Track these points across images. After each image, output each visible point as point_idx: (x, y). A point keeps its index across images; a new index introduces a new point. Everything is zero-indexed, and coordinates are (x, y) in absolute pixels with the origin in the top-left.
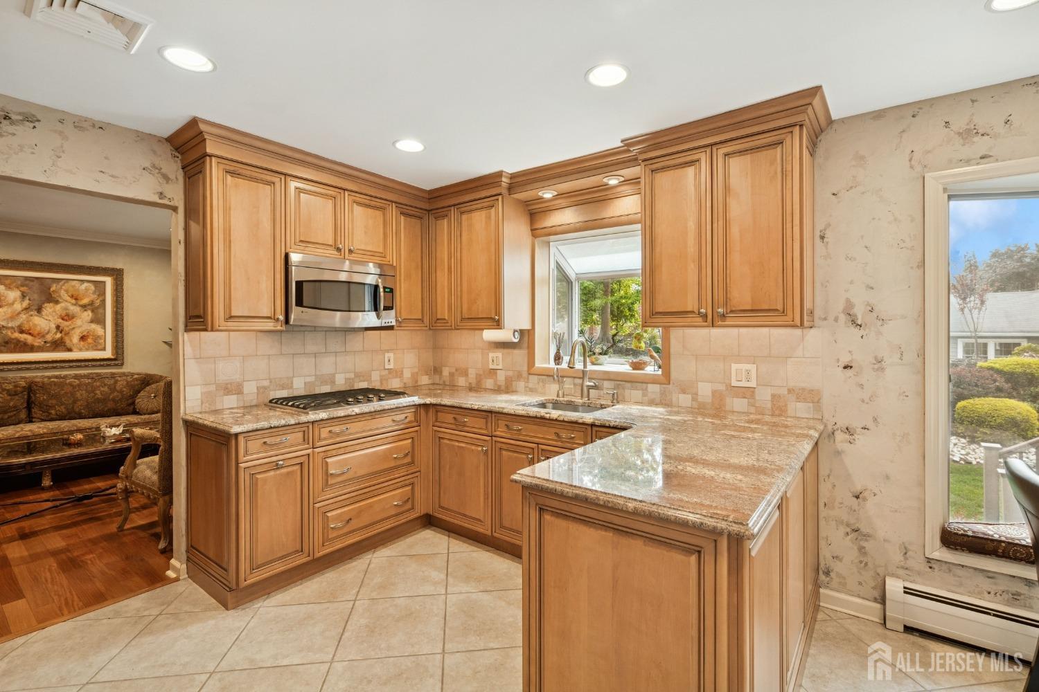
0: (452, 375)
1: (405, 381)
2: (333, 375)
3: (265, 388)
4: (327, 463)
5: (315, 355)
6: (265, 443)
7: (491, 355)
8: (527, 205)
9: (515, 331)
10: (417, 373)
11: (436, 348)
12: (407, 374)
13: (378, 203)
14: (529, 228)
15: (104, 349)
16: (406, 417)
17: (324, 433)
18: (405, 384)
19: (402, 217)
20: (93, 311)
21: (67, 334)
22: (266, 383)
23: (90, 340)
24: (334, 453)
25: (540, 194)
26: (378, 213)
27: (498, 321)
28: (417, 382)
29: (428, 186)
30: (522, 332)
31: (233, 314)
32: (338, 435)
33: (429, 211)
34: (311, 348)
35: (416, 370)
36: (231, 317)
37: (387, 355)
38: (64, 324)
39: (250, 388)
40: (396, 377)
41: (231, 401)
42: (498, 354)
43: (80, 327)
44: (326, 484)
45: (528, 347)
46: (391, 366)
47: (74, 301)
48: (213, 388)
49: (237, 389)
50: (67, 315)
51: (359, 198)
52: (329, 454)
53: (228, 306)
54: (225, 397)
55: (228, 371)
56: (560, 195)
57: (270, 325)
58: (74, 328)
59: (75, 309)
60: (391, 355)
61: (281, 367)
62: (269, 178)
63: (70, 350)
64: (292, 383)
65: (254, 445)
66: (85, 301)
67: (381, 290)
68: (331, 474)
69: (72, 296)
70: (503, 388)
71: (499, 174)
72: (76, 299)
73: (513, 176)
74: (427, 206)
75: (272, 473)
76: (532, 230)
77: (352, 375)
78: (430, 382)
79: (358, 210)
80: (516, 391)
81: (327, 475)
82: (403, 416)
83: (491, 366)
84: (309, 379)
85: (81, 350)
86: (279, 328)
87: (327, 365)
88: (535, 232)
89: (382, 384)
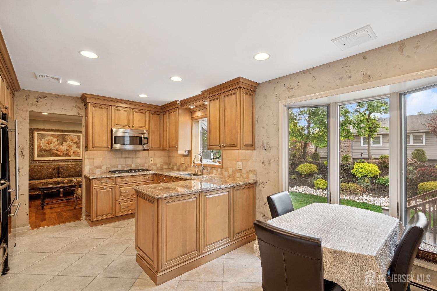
0: (173, 165)
1: (158, 167)
2: (132, 164)
3: (109, 168)
4: (120, 189)
5: (125, 158)
6: (101, 182)
7: (182, 159)
8: (189, 110)
9: (185, 151)
10: (162, 165)
11: (169, 156)
12: (158, 165)
13: (143, 111)
14: (190, 117)
15: (80, 156)
16: (148, 178)
17: (119, 180)
18: (158, 168)
19: (152, 115)
20: (77, 144)
21: (69, 151)
22: (109, 166)
23: (76, 153)
24: (123, 186)
25: (189, 106)
26: (143, 115)
27: (177, 148)
28: (162, 167)
29: (161, 105)
30: (189, 151)
31: (95, 146)
32: (124, 181)
33: (162, 112)
34: (124, 156)
35: (162, 164)
36: (94, 147)
37: (151, 158)
38: (69, 148)
39: (104, 168)
40: (154, 165)
41: (98, 171)
42: (183, 159)
43: (73, 149)
44: (120, 195)
45: (191, 156)
46: (152, 162)
47: (71, 141)
48: (93, 167)
49: (100, 168)
50: (70, 146)
51: (136, 110)
52: (121, 187)
53: (94, 144)
54: (97, 170)
55: (98, 162)
56: (196, 107)
57: (106, 149)
58: (71, 150)
59: (72, 144)
60: (152, 159)
61: (114, 162)
62: (106, 107)
63: (70, 156)
64: (118, 166)
65: (97, 182)
66: (75, 141)
67: (143, 138)
68: (122, 192)
69: (71, 140)
70: (185, 169)
71: (176, 101)
72: (72, 141)
73: (181, 101)
74: (161, 111)
75: (103, 190)
76: (192, 118)
77: (138, 165)
78: (168, 168)
79: (136, 114)
80: (188, 171)
81: (120, 192)
82: (147, 177)
83: (182, 163)
84: (123, 165)
85: (73, 156)
86: (109, 150)
87: (129, 161)
88: (193, 119)
89: (149, 167)
